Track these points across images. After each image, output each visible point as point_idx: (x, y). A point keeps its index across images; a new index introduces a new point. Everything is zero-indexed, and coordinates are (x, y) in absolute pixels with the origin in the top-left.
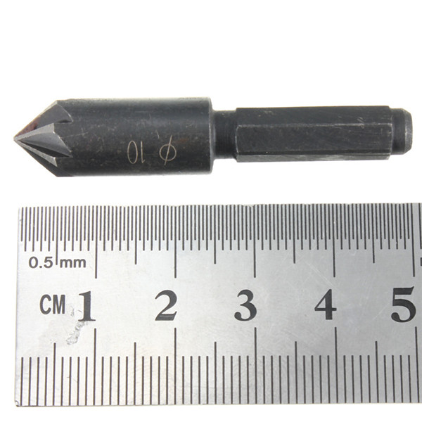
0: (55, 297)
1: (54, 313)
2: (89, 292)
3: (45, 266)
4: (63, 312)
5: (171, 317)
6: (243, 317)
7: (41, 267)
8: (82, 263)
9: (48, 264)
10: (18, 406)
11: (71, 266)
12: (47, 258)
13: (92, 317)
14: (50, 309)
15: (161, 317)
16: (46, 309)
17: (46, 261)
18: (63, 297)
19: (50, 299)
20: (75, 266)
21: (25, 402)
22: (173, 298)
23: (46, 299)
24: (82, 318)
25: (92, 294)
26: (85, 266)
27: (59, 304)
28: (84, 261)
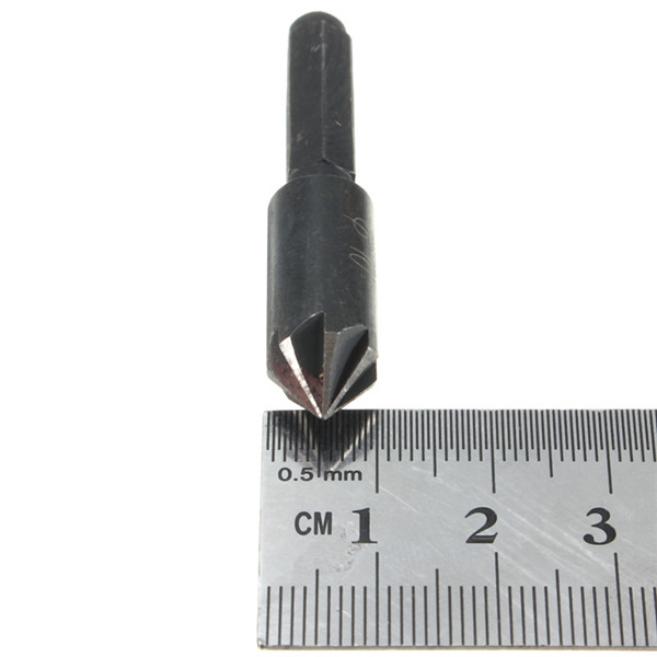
0: (318, 515)
1: (316, 533)
2: (368, 509)
3: (302, 478)
4: (330, 533)
5: (490, 540)
6: (596, 540)
7: (296, 480)
8: (356, 475)
9: (307, 476)
10: (262, 647)
11: (340, 479)
12: (304, 469)
13: (372, 538)
14: (309, 530)
15: (474, 539)
16: (303, 529)
17: (303, 472)
18: (329, 515)
19: (309, 517)
20: (346, 479)
21: (273, 641)
22: (491, 517)
23: (304, 518)
24: (357, 539)
25: (371, 512)
26: (360, 479)
27: (324, 523)
28: (360, 473)
